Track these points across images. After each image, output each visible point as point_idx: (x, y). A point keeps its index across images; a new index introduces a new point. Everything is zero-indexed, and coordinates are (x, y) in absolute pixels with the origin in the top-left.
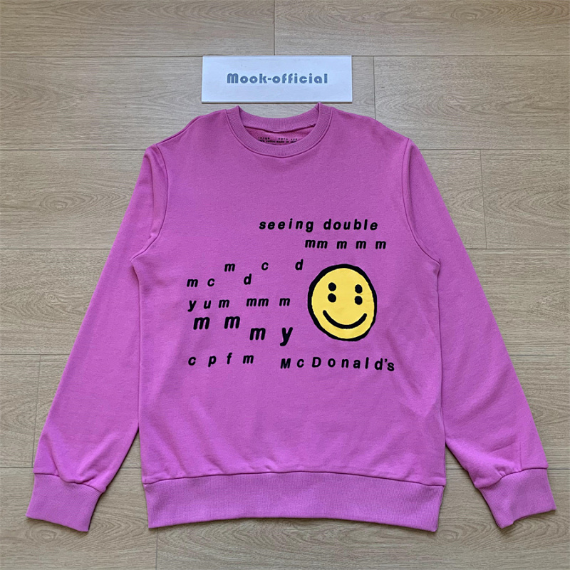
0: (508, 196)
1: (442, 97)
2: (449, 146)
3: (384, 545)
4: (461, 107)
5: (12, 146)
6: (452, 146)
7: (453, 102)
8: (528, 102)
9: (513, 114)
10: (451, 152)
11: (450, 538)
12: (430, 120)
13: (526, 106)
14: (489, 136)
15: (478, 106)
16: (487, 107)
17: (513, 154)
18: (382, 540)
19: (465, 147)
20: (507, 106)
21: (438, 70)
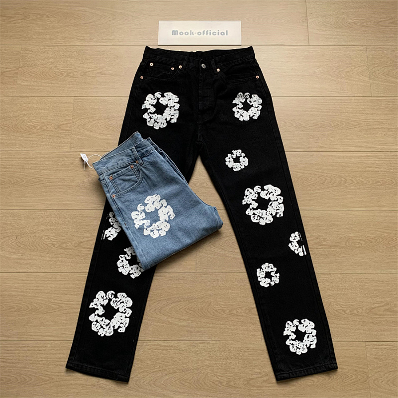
0: (382, 69)
1: (344, 18)
2: (349, 43)
3: (321, 250)
4: (354, 23)
5: (108, 43)
6: (351, 44)
7: (350, 21)
8: (391, 21)
9: (383, 27)
10: (350, 47)
11: (358, 246)
12: (338, 30)
13: (390, 23)
14: (370, 38)
15: (364, 23)
16: (369, 23)
17: (384, 48)
18: (320, 247)
19: (357, 44)
20: (380, 23)
21: (341, 4)
